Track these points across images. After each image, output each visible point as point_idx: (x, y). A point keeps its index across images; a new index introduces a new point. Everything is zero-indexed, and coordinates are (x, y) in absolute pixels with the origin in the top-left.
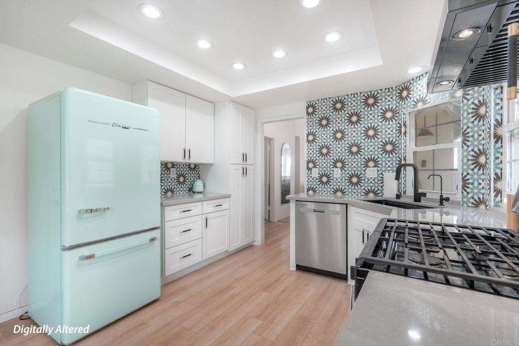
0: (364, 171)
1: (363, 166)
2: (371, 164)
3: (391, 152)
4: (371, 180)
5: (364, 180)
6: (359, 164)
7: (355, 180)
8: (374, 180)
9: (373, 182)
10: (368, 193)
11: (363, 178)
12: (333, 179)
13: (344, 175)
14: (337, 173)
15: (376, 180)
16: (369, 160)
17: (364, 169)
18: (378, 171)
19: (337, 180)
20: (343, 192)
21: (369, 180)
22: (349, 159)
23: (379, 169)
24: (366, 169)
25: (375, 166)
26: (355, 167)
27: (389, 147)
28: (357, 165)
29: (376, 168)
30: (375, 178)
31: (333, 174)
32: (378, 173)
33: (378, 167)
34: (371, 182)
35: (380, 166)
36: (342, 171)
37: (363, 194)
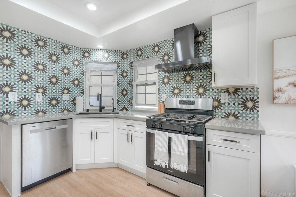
0: (61, 96)
1: (60, 93)
2: (66, 91)
3: (78, 85)
4: (66, 102)
5: (61, 102)
6: (57, 91)
7: (54, 102)
8: (67, 102)
9: (67, 103)
10: (63, 110)
11: (60, 101)
12: (34, 102)
13: (45, 99)
14: (39, 97)
15: (69, 102)
16: (64, 89)
17: (61, 94)
18: (70, 96)
19: (38, 102)
20: (44, 112)
21: (64, 102)
22: (49, 87)
23: (70, 95)
24: (62, 95)
25: (68, 93)
26: (54, 93)
27: (76, 82)
28: (56, 91)
29: (69, 94)
30: (68, 101)
31: (35, 99)
32: (70, 97)
33: (70, 94)
34: (66, 103)
35: (71, 93)
36: (43, 95)
37: (60, 112)
